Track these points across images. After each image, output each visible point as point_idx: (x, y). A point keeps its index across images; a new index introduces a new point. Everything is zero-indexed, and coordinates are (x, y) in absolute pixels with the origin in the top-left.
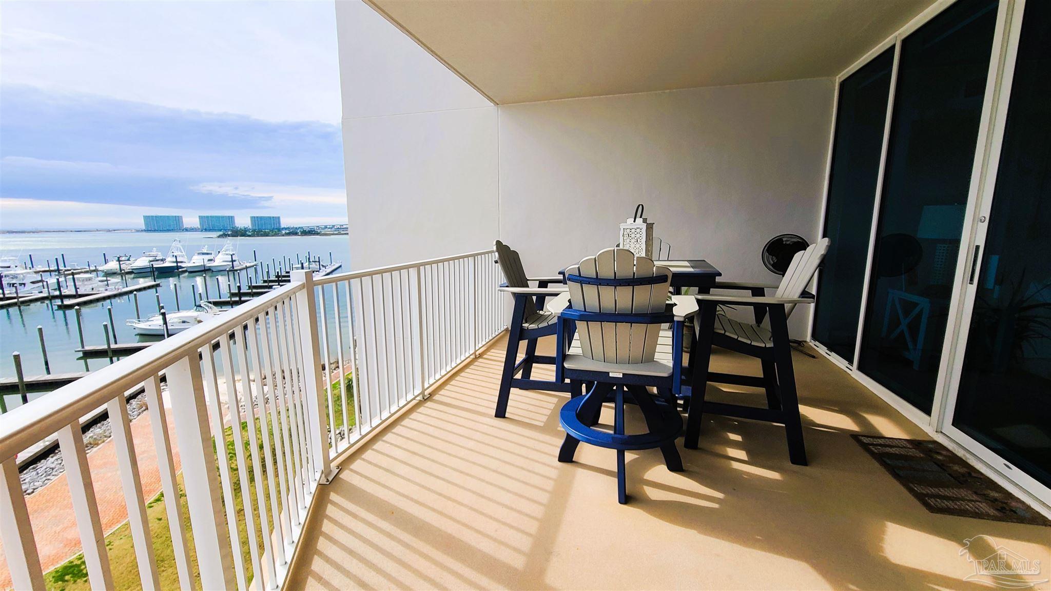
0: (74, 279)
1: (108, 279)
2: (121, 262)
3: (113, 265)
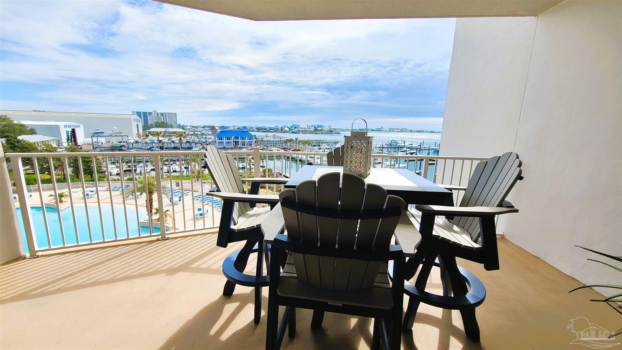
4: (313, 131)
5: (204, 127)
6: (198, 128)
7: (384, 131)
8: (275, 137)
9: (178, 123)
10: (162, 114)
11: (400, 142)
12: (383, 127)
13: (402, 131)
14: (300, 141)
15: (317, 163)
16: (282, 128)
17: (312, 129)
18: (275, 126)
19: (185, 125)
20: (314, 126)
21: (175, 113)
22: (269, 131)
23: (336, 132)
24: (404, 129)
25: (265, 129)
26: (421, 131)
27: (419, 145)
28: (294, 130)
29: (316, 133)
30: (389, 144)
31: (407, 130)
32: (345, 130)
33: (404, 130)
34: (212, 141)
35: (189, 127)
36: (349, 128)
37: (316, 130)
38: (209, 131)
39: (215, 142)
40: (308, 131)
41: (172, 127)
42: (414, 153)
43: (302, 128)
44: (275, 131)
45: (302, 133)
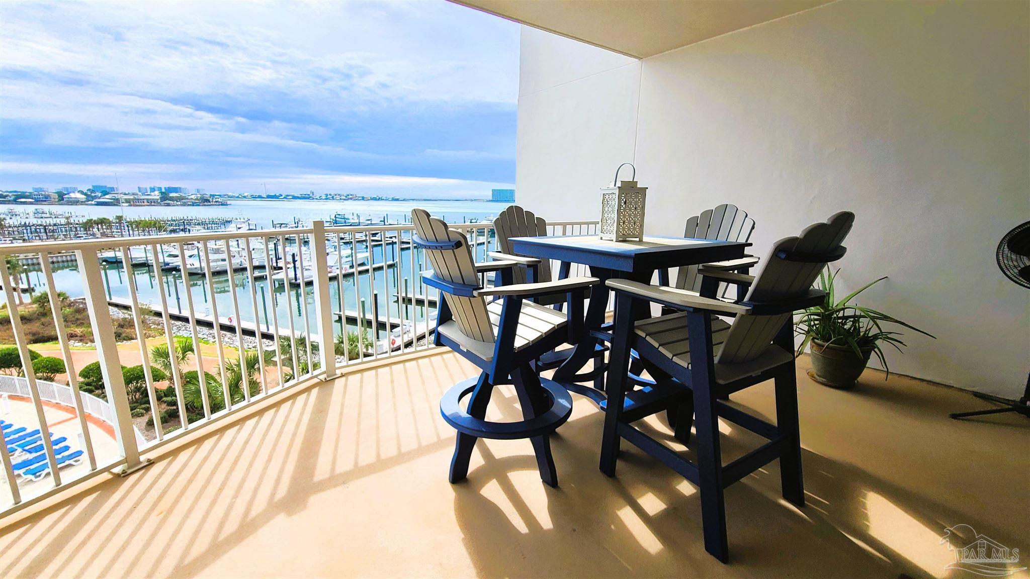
4: (159, 201)
7: (317, 199)
8: (44, 215)
11: (351, 217)
12: (313, 193)
13: (348, 198)
14: (130, 224)
15: (193, 267)
16: (60, 194)
17: (156, 195)
18: (35, 188)
20: (156, 189)
22: (15, 201)
23: (216, 202)
24: (351, 195)
25: (5, 197)
26: (378, 198)
27: (381, 221)
28: (101, 196)
29: (168, 205)
30: (331, 220)
31: (356, 197)
32: (238, 197)
33: (350, 197)
36: (246, 194)
37: (166, 198)
40: (145, 201)
42: (377, 234)
43: (125, 194)
44: (37, 201)
45: (127, 204)
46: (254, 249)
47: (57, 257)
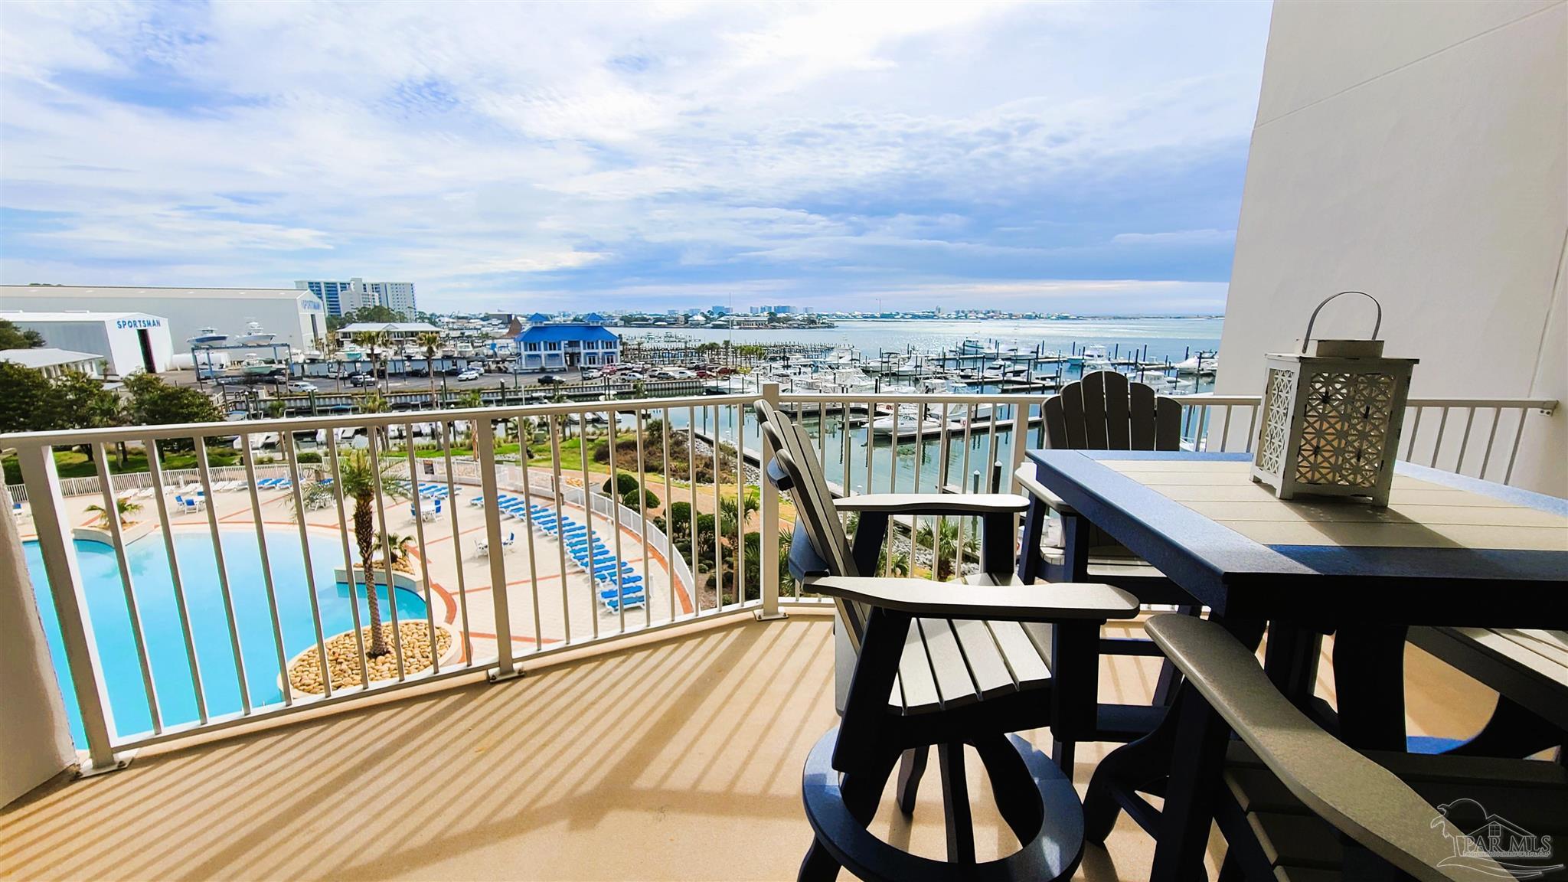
0: (1143, 375)
1: (1178, 380)
2: (1202, 360)
3: (1192, 363)
4: (767, 323)
5: (486, 318)
6: (472, 321)
7: (943, 318)
8: (671, 339)
9: (418, 310)
10: (376, 287)
12: (939, 309)
13: (989, 315)
14: (735, 349)
16: (687, 317)
17: (764, 317)
18: (669, 311)
19: (438, 314)
20: (766, 309)
21: (408, 284)
22: (655, 325)
23: (823, 323)
24: (993, 312)
25: (647, 320)
26: (1034, 315)
28: (717, 319)
29: (774, 328)
30: (958, 349)
31: (1000, 314)
32: (847, 317)
33: (992, 314)
34: (511, 355)
35: (446, 320)
36: (856, 313)
37: (774, 320)
38: (499, 329)
39: (519, 354)
40: (754, 323)
41: (403, 319)
42: (1023, 371)
43: (738, 316)
44: (670, 324)
45: (738, 327)
46: (851, 387)
47: (672, 383)
